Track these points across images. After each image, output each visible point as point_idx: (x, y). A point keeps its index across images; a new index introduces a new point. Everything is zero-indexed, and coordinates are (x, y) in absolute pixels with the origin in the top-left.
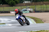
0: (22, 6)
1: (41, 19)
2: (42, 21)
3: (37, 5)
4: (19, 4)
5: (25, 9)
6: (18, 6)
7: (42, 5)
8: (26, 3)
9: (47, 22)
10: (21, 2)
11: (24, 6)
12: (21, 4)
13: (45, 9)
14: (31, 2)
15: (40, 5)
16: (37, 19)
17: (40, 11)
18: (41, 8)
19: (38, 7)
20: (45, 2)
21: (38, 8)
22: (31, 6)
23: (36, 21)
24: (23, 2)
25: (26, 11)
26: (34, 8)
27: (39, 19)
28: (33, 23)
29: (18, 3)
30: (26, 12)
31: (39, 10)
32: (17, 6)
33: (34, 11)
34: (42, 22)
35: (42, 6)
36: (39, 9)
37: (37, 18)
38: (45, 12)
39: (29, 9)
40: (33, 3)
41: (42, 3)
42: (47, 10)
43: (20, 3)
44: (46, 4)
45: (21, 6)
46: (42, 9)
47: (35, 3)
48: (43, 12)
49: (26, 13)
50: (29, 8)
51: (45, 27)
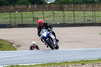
2: (13, 45)
3: (2, 13)
9: (23, 47)
13: (19, 21)
15: (8, 12)
17: (9, 25)
18: (10, 18)
20: (18, 7)
21: (4, 19)
27: (6, 41)
31: (6, 23)
34: (13, 47)
37: (3, 40)
38: (18, 27)
41: (12, 8)
42: (23, 23)
44: (20, 10)
46: (12, 20)
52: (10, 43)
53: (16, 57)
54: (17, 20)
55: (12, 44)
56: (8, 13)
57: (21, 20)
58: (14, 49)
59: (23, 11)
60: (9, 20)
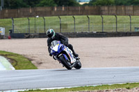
1: (29, 57)
2: (32, 62)
7: (31, 16)
9: (47, 65)
15: (25, 16)
16: (16, 58)
17: (26, 34)
18: (29, 24)
19: (20, 24)
20: (39, 9)
21: (21, 26)
23: (15, 63)
26: (9, 25)
27: (23, 57)
28: (5, 69)
31: (22, 32)
33: (9, 35)
34: (32, 64)
35: (32, 19)
36: (23, 28)
37: (18, 55)
38: (40, 37)
40: (7, 11)
44: (43, 14)
46: (32, 27)
47: (12, 11)
52: (28, 59)
53: (37, 78)
54: (38, 27)
55: (30, 60)
56: (26, 18)
57: (43, 27)
58: (34, 67)
59: (46, 16)
60: (26, 27)
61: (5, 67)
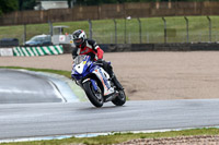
0: (28, 23)
3: (98, 19)
4: (16, 15)
5: (44, 36)
6: (13, 24)
7: (119, 16)
8: (49, 10)
9: (144, 94)
10: (25, 4)
11: (40, 22)
12: (26, 14)
13: (133, 38)
14: (69, 3)
15: (109, 17)
17: (112, 45)
18: (116, 30)
20: (132, 6)
21: (102, 32)
22: (69, 23)
24: (35, 4)
25: (48, 44)
28: (77, 101)
29: (11, 10)
30: (47, 51)
31: (105, 43)
32: (6, 22)
35: (120, 22)
36: (107, 35)
38: (133, 50)
39: (61, 36)
40: (81, 9)
41: (118, 9)
42: (144, 42)
43: (20, 9)
44: (137, 14)
45: (25, 24)
46: (120, 35)
47: (90, 8)
48: (124, 50)
49: (46, 54)
50: (62, 31)
51: (136, 118)
54: (130, 35)
56: (111, 21)
57: (138, 34)
59: (142, 16)
60: (111, 34)
61: (78, 97)
